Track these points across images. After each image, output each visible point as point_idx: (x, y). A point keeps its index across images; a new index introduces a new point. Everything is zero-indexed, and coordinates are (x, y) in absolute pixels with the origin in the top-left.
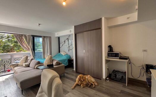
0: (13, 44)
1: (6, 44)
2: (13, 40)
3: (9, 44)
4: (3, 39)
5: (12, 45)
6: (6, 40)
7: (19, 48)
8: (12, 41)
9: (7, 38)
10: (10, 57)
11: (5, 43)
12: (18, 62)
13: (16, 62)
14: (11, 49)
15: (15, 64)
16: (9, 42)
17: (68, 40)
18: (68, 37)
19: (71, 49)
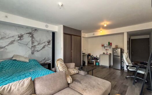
17: (31, 36)
18: (33, 31)
19: (38, 50)
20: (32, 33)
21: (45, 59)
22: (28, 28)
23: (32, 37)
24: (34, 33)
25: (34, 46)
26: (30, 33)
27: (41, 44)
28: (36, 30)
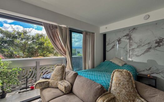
0: (38, 46)
1: (31, 47)
2: (37, 41)
3: (33, 46)
4: (28, 41)
5: (36, 48)
6: (31, 42)
7: (42, 51)
8: (37, 43)
9: (32, 40)
10: (34, 65)
11: (30, 45)
12: (48, 77)
13: (44, 76)
14: (35, 52)
15: (44, 82)
16: (34, 44)
17: (128, 37)
18: (131, 31)
19: (138, 55)
20: (129, 35)
21: (150, 69)
22: (125, 30)
23: (130, 39)
24: (132, 33)
25: (133, 49)
26: (127, 35)
27: (143, 46)
28: (134, 28)
